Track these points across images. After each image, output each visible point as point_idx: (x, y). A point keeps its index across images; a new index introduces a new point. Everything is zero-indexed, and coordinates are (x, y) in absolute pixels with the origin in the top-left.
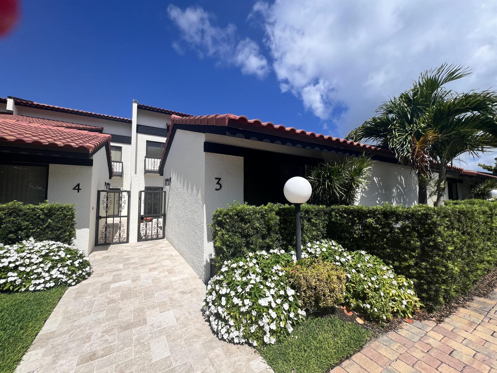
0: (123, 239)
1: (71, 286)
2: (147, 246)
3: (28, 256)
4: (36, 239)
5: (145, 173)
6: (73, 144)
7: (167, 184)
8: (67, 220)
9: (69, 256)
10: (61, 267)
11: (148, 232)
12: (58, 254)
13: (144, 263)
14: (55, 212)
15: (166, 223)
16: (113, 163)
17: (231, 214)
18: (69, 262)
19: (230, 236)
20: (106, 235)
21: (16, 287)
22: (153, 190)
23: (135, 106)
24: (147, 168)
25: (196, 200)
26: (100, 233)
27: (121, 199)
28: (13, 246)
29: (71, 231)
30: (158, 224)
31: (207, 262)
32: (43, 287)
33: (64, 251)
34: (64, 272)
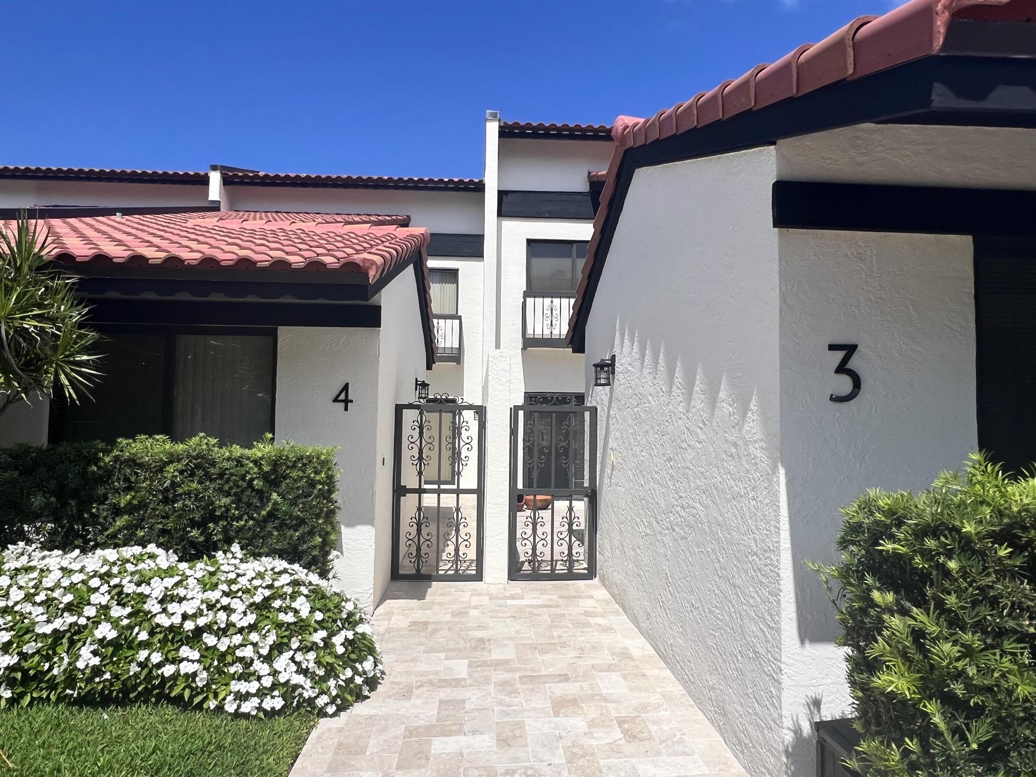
0: (465, 565)
1: (326, 715)
2: (539, 602)
3: (225, 601)
4: (246, 549)
5: (524, 348)
6: (328, 260)
7: (603, 381)
8: (317, 497)
9: (319, 616)
10: (298, 649)
11: (539, 547)
12: (293, 605)
13: (532, 670)
14: (288, 472)
15: (600, 522)
16: (435, 321)
17: (969, 528)
18: (319, 636)
19: (968, 652)
20: (419, 549)
21: (198, 694)
22: (555, 404)
23: (492, 130)
24: (530, 331)
25: (735, 445)
26: (403, 540)
27: (460, 434)
28: (195, 566)
29: (328, 533)
30: (570, 524)
31: (797, 731)
32: (256, 708)
33: (307, 596)
34: (307, 669)
